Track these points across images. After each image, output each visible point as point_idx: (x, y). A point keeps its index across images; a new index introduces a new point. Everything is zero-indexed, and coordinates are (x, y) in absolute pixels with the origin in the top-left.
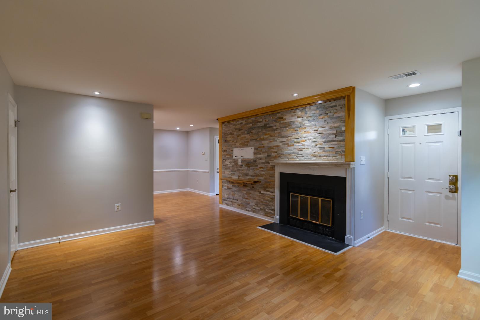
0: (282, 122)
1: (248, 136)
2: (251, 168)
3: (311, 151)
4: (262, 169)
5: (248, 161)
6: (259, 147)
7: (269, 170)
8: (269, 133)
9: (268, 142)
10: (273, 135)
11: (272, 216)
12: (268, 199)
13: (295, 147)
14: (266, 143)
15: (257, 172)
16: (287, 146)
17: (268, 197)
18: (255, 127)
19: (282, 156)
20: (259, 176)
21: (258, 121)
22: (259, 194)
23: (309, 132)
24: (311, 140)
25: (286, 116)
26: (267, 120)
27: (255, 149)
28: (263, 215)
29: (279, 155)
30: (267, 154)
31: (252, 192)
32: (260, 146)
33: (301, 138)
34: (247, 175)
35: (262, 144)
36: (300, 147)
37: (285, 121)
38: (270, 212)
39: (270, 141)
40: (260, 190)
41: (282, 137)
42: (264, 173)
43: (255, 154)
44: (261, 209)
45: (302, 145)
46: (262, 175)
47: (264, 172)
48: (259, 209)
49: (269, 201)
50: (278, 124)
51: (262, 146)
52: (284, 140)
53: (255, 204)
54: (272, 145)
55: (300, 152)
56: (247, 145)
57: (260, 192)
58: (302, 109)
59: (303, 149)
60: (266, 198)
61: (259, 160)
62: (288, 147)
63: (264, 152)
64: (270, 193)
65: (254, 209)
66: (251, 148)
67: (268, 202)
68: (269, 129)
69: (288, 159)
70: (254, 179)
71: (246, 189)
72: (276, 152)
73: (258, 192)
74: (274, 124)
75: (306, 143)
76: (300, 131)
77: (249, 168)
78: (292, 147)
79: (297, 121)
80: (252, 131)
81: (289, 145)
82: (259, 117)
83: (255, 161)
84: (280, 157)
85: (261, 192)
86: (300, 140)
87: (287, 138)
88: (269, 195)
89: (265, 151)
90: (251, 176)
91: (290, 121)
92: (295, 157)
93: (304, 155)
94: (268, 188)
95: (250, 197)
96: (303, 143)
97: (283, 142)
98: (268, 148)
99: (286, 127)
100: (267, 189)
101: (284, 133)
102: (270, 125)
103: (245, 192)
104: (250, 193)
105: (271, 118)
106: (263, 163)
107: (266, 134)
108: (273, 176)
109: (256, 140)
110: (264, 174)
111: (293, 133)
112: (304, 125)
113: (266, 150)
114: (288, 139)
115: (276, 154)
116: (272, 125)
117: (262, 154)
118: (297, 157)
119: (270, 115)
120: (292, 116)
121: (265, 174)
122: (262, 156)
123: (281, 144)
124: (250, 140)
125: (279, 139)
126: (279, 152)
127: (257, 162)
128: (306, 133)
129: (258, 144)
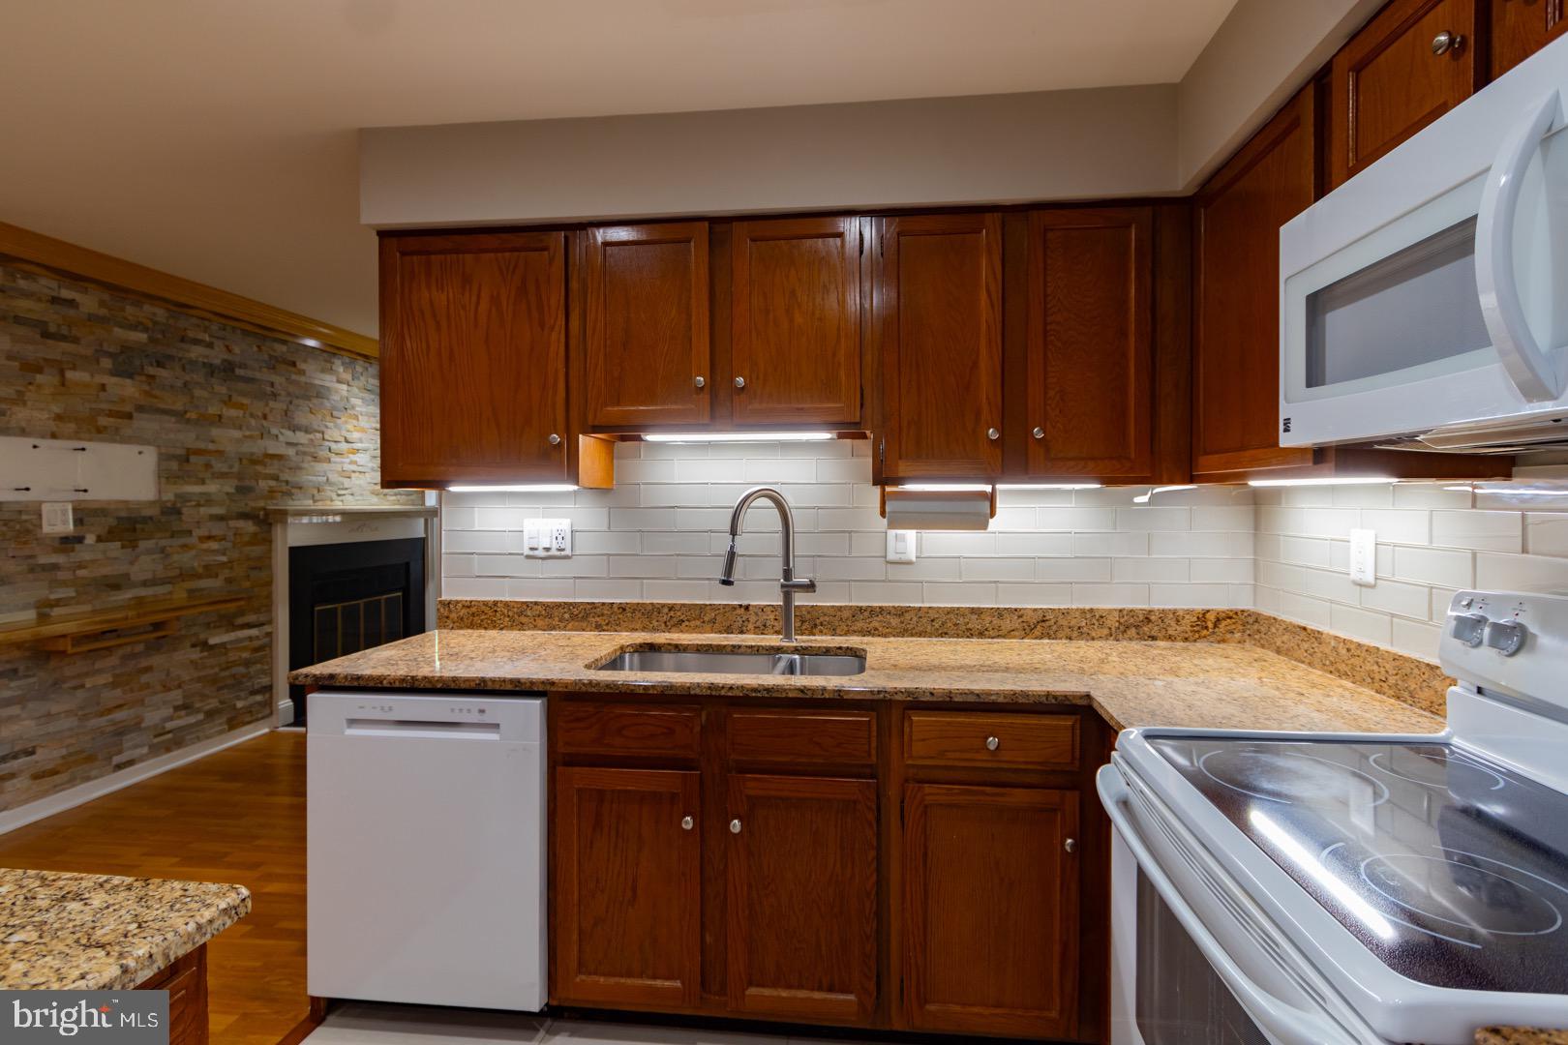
0: (294, 377)
1: (128, 389)
2: (143, 545)
3: (369, 480)
4: (214, 545)
5: (123, 514)
6: (199, 452)
7: (250, 543)
8: (245, 401)
9: (237, 434)
10: (260, 414)
11: (260, 716)
12: (245, 655)
13: (332, 466)
14: (226, 438)
15: (186, 559)
16: (310, 458)
17: (244, 649)
18: (171, 358)
19: (293, 491)
20: (196, 576)
21: (191, 334)
22: (195, 654)
23: (363, 430)
24: (368, 452)
25: (305, 361)
26: (237, 350)
27: (164, 458)
28: (221, 732)
29: (284, 488)
30: (235, 482)
31: (156, 660)
32: (202, 445)
33: (347, 441)
34: (114, 585)
35: (213, 442)
36: (347, 467)
37: (303, 379)
38: (251, 706)
39: (248, 433)
40: (202, 637)
41: (295, 428)
42: (224, 559)
43: (165, 476)
44: (210, 715)
45: (351, 463)
46: (210, 571)
47: (224, 554)
48: (201, 716)
49: (247, 663)
50: (277, 380)
51: (211, 447)
52: (302, 438)
53: (177, 708)
54: (255, 450)
55: (346, 483)
56: (117, 429)
57: (205, 645)
58: (347, 360)
59: (353, 475)
60: (233, 656)
61: (199, 505)
62: (312, 464)
63: (223, 475)
64: (254, 632)
65: (170, 736)
66: (136, 448)
67: (242, 670)
68: (241, 386)
69: (315, 501)
70: (171, 593)
71: (113, 660)
72: (276, 478)
73: (193, 646)
74: (265, 375)
75: (357, 458)
76: (346, 422)
77: (135, 547)
78: (325, 466)
79: (337, 392)
80: (151, 370)
81: (315, 458)
82: (194, 321)
83: (172, 511)
84: (289, 494)
85: (212, 641)
86: (344, 446)
87: (310, 433)
88: (250, 638)
89: (225, 470)
90: (145, 584)
91: (317, 382)
92: (334, 497)
93: (354, 490)
94: (241, 613)
95: (148, 686)
96: (354, 457)
97: (296, 444)
98: (241, 460)
99: (308, 398)
100: (240, 621)
101: (301, 418)
102: (249, 374)
103: (102, 679)
104: (148, 669)
105: (255, 349)
106: (221, 518)
107: (228, 401)
108: (263, 563)
109: (180, 415)
110: (224, 563)
111: (328, 424)
112: (353, 408)
113: (231, 467)
114: (311, 436)
115: (272, 483)
116: (258, 375)
117: (207, 481)
118: (339, 495)
119: (245, 332)
120: (323, 371)
121: (230, 562)
122: (212, 488)
123: (291, 452)
124: (140, 409)
125: (283, 431)
126: (284, 476)
127: (184, 518)
128: (358, 431)
129: (189, 438)
